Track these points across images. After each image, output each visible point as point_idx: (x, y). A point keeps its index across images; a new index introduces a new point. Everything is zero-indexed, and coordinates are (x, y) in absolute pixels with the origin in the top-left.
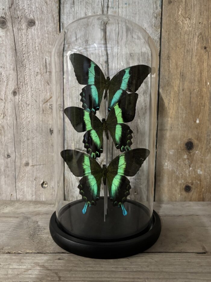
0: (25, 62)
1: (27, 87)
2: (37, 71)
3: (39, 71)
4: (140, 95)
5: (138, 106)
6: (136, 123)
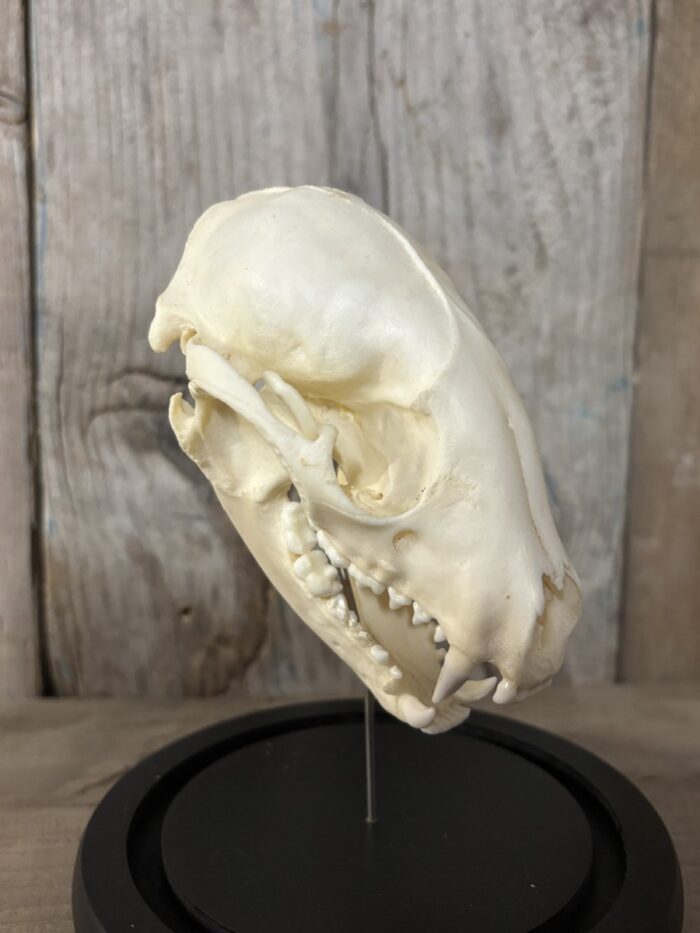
4: (558, 32)
5: (545, 94)
6: (531, 203)
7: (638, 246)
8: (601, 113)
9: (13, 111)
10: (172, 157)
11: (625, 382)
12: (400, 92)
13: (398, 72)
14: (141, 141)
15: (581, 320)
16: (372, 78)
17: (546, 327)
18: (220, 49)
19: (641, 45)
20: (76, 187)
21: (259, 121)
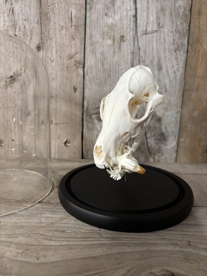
0: (50, 15)
1: (52, 42)
2: (62, 25)
3: (64, 25)
4: (171, 53)
5: (168, 63)
6: (165, 82)
7: (183, 89)
8: (178, 66)
9: (82, 66)
10: (106, 73)
11: (179, 112)
12: (144, 63)
13: (143, 60)
14: (102, 71)
15: (172, 101)
16: (139, 61)
17: (166, 102)
18: (115, 56)
19: (185, 55)
20: (91, 78)
21: (120, 68)
